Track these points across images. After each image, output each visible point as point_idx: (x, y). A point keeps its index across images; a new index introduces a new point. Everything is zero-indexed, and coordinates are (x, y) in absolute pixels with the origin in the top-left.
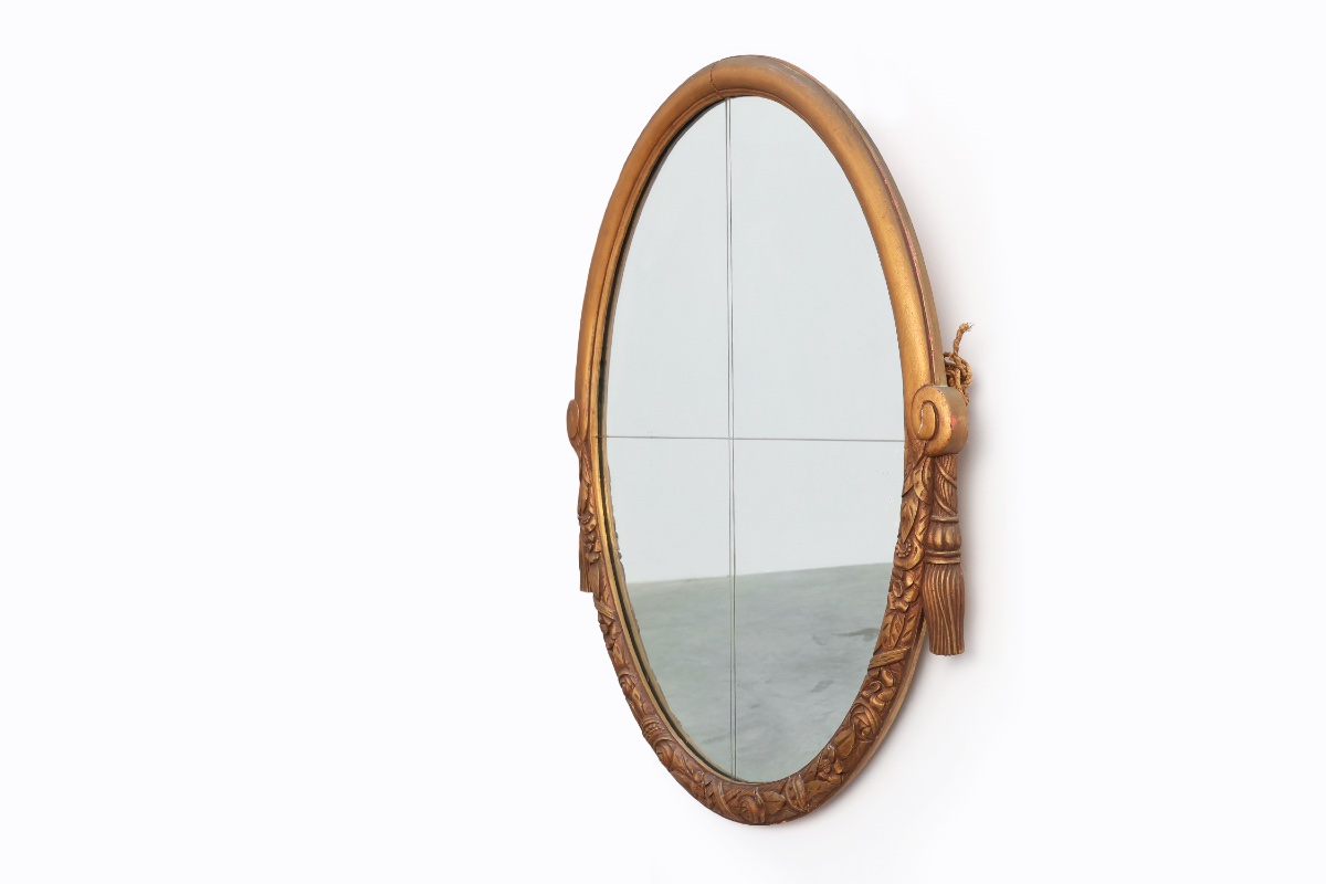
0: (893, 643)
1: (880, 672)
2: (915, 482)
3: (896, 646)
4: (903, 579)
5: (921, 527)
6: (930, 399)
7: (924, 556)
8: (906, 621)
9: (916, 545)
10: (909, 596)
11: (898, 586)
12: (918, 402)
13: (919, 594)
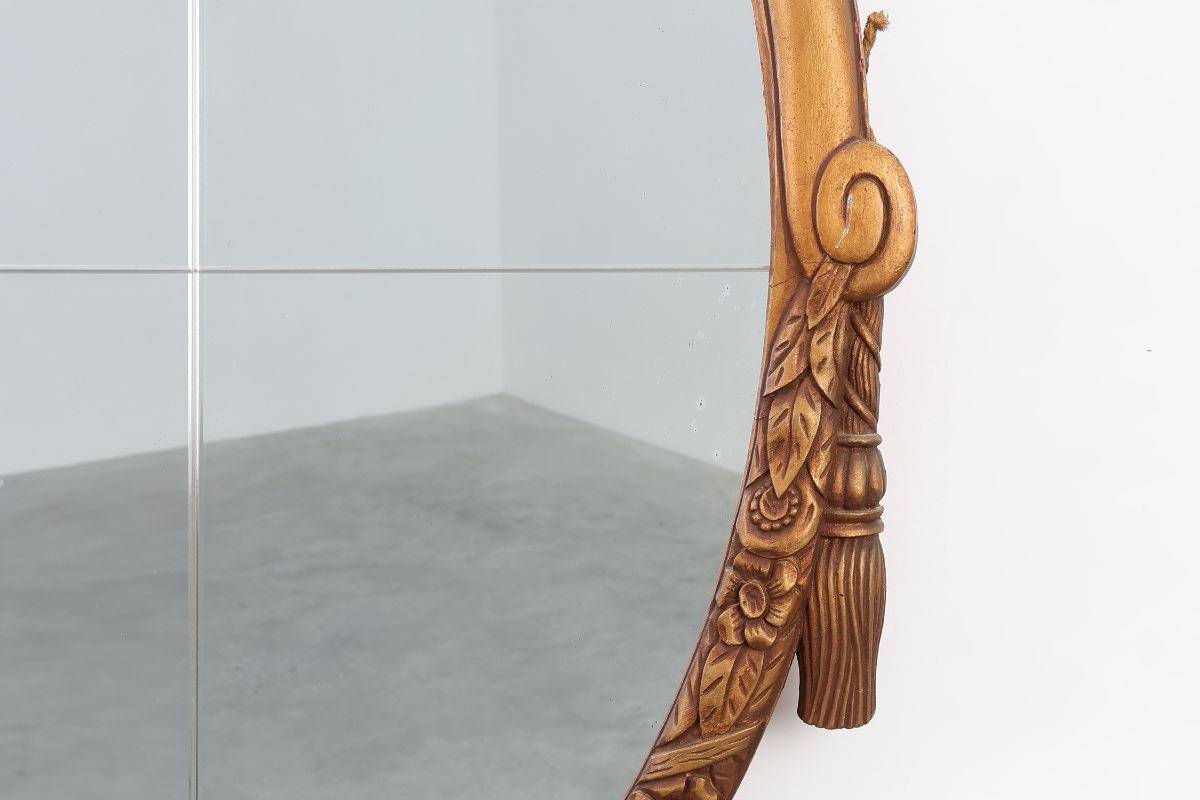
0: (731, 717)
1: (689, 784)
2: (815, 359)
3: (737, 725)
4: (769, 578)
5: (824, 457)
6: (868, 169)
7: (827, 519)
8: (767, 667)
9: (811, 499)
10: (782, 612)
11: (752, 594)
12: (837, 178)
13: (804, 609)
